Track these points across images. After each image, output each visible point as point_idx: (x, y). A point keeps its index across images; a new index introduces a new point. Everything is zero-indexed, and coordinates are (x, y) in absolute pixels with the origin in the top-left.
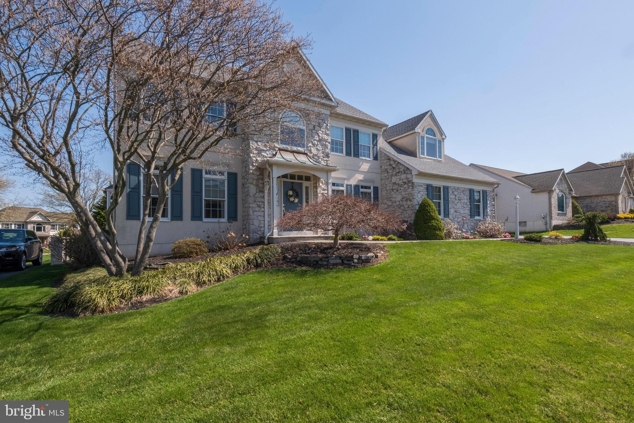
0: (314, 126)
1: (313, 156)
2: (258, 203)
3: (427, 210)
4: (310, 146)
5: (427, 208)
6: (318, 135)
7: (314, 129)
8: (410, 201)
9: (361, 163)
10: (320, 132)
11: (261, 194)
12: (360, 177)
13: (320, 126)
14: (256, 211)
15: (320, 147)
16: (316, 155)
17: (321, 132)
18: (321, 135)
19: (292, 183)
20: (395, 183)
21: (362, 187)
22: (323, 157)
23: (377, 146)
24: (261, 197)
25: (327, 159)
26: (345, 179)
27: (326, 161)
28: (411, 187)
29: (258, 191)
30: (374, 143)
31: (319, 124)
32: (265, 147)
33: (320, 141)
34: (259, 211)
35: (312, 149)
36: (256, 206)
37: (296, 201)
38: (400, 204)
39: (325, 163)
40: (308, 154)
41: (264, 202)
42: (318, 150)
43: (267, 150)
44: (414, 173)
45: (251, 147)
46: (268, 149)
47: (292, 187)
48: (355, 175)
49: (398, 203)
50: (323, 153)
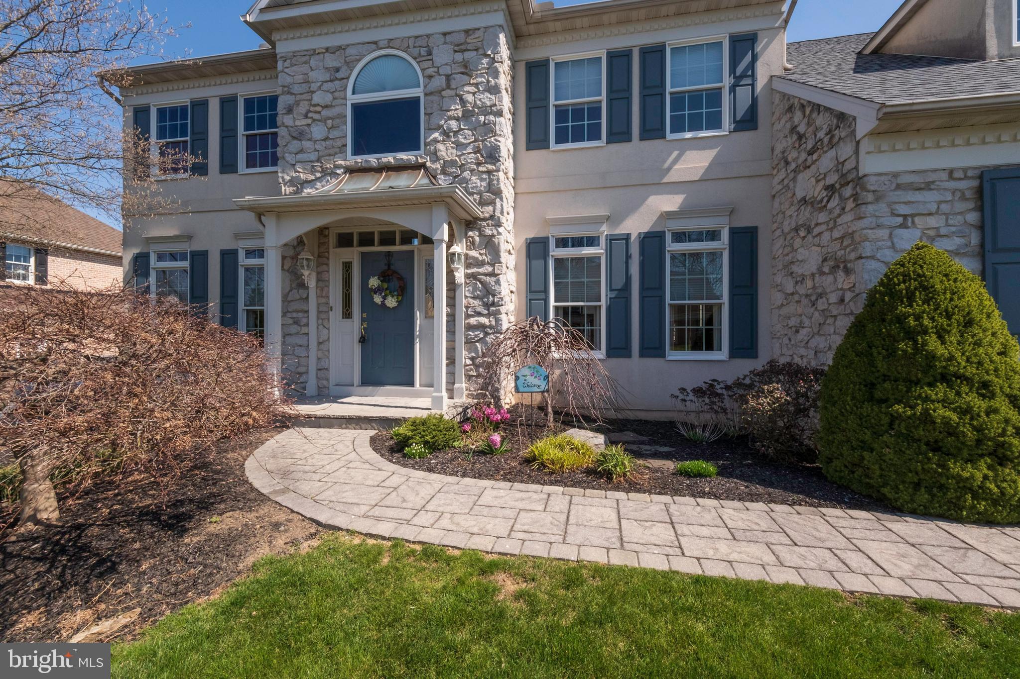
0: (448, 77)
1: (444, 168)
2: (295, 315)
3: (901, 320)
4: (436, 141)
5: (902, 309)
6: (461, 99)
7: (448, 87)
8: (847, 271)
9: (675, 154)
10: (467, 88)
11: (301, 291)
12: (671, 203)
13: (467, 70)
14: (290, 335)
15: (467, 136)
16: (453, 163)
17: (472, 89)
18: (470, 98)
19: (389, 254)
20: (804, 201)
21: (679, 237)
22: (479, 164)
23: (753, 76)
24: (301, 299)
25: (490, 167)
26: (598, 221)
27: (489, 172)
28: (850, 205)
29: (294, 286)
30: (739, 70)
31: (466, 67)
32: (312, 173)
33: (467, 115)
34: (297, 333)
35: (441, 147)
36: (291, 321)
37: (391, 302)
38: (814, 287)
39: (482, 180)
40: (428, 164)
41: (307, 312)
42: (459, 146)
43: (317, 179)
44: (865, 124)
45: (281, 180)
46: (318, 175)
47: (389, 265)
48: (645, 199)
49: (809, 283)
50: (477, 151)
